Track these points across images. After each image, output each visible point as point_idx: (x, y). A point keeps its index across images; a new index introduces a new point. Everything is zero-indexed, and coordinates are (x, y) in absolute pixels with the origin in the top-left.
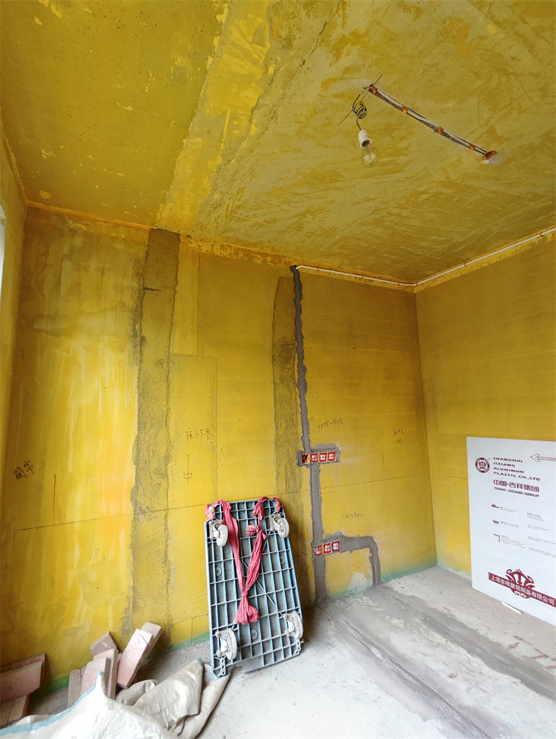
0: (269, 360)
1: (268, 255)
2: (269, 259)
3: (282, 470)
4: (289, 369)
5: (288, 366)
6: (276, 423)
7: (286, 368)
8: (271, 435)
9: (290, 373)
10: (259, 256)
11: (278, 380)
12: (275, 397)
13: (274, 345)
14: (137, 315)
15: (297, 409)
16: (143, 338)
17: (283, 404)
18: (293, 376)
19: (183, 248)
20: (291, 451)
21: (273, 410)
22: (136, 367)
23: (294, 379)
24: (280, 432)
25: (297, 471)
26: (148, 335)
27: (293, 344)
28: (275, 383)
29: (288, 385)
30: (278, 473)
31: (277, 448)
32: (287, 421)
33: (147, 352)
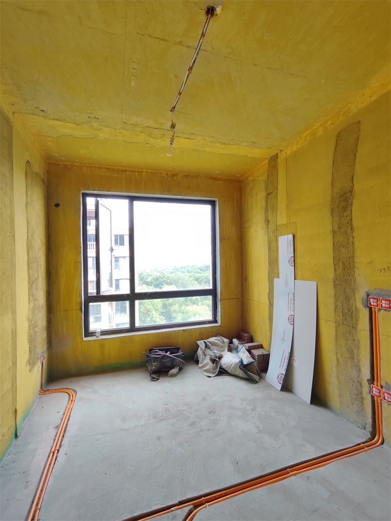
0: (329, 214)
1: (328, 120)
2: (329, 123)
3: (339, 304)
4: (347, 216)
5: (345, 214)
6: (335, 265)
7: (343, 216)
8: (331, 274)
9: (348, 219)
10: (321, 128)
11: (336, 229)
12: (334, 244)
13: (333, 199)
14: (267, 210)
15: (354, 252)
16: (268, 221)
17: (341, 249)
18: (350, 222)
19: (279, 160)
20: (348, 290)
21: (332, 255)
22: (267, 236)
23: (351, 224)
24: (338, 272)
25: (354, 309)
26: (270, 218)
27: (351, 191)
28: (334, 232)
29: (346, 232)
30: (336, 306)
31: (335, 286)
32: (345, 264)
33: (270, 227)
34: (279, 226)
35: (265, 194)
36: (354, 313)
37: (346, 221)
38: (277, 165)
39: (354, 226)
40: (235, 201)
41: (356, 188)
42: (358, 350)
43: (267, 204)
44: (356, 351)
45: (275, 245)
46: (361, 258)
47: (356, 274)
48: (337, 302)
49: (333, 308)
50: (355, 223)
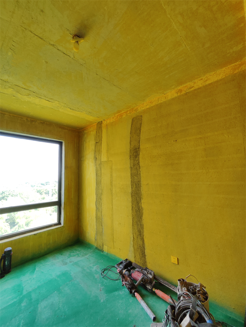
0: (129, 158)
1: (128, 111)
2: (128, 112)
3: (134, 206)
4: (137, 160)
5: (136, 159)
6: (132, 185)
7: (135, 160)
8: (130, 190)
9: (138, 161)
10: (125, 114)
11: (132, 166)
12: (131, 174)
13: (130, 151)
14: (95, 151)
15: (140, 179)
16: (96, 158)
17: (134, 177)
18: (138, 163)
19: (103, 125)
20: (138, 198)
21: (130, 180)
22: (95, 167)
23: (139, 165)
24: (133, 189)
25: (141, 208)
26: (97, 157)
27: (139, 148)
28: (131, 168)
29: (136, 168)
30: (132, 207)
31: (132, 196)
32: (136, 185)
33: (97, 162)
34: (102, 161)
35: (94, 142)
36: (141, 210)
37: (137, 163)
38: (102, 127)
39: (140, 165)
40: (75, 144)
41: (141, 147)
42: (143, 230)
43: (95, 148)
44: (142, 231)
45: (100, 173)
46: (144, 182)
47: (141, 190)
48: (133, 205)
49: (131, 208)
50: (141, 164)
